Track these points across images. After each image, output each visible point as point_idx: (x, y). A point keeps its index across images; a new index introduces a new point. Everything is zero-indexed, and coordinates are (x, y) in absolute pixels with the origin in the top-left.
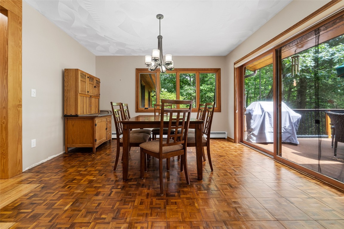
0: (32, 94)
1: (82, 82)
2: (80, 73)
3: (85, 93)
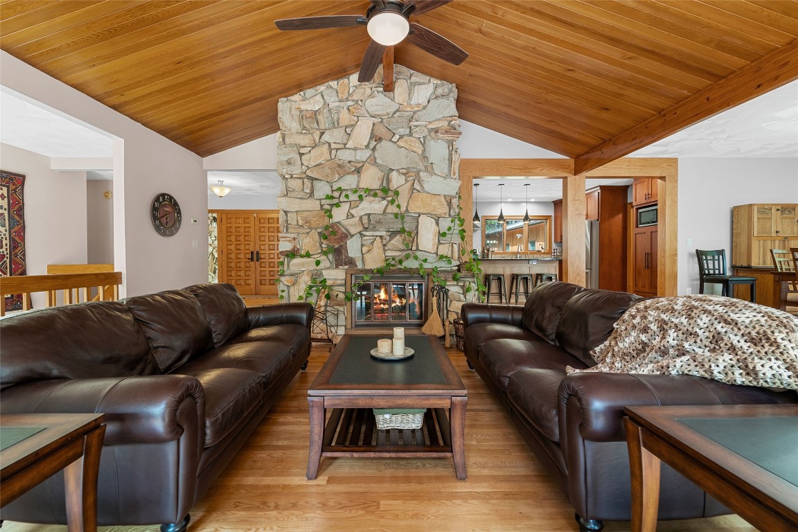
1: (761, 220)
2: (755, 208)
3: (768, 235)
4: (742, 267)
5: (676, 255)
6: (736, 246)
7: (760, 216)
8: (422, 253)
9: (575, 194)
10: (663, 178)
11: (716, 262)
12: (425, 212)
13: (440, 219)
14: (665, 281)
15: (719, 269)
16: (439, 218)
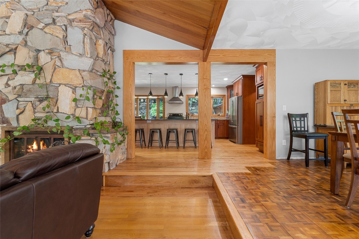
0: (283, 109)
1: (333, 91)
2: (329, 83)
3: (338, 103)
4: (320, 126)
5: (274, 117)
6: (317, 111)
7: (332, 89)
8: (62, 114)
9: (204, 74)
10: (266, 64)
11: (303, 122)
12: (64, 83)
13: (77, 89)
14: (267, 135)
15: (304, 127)
16: (76, 87)
